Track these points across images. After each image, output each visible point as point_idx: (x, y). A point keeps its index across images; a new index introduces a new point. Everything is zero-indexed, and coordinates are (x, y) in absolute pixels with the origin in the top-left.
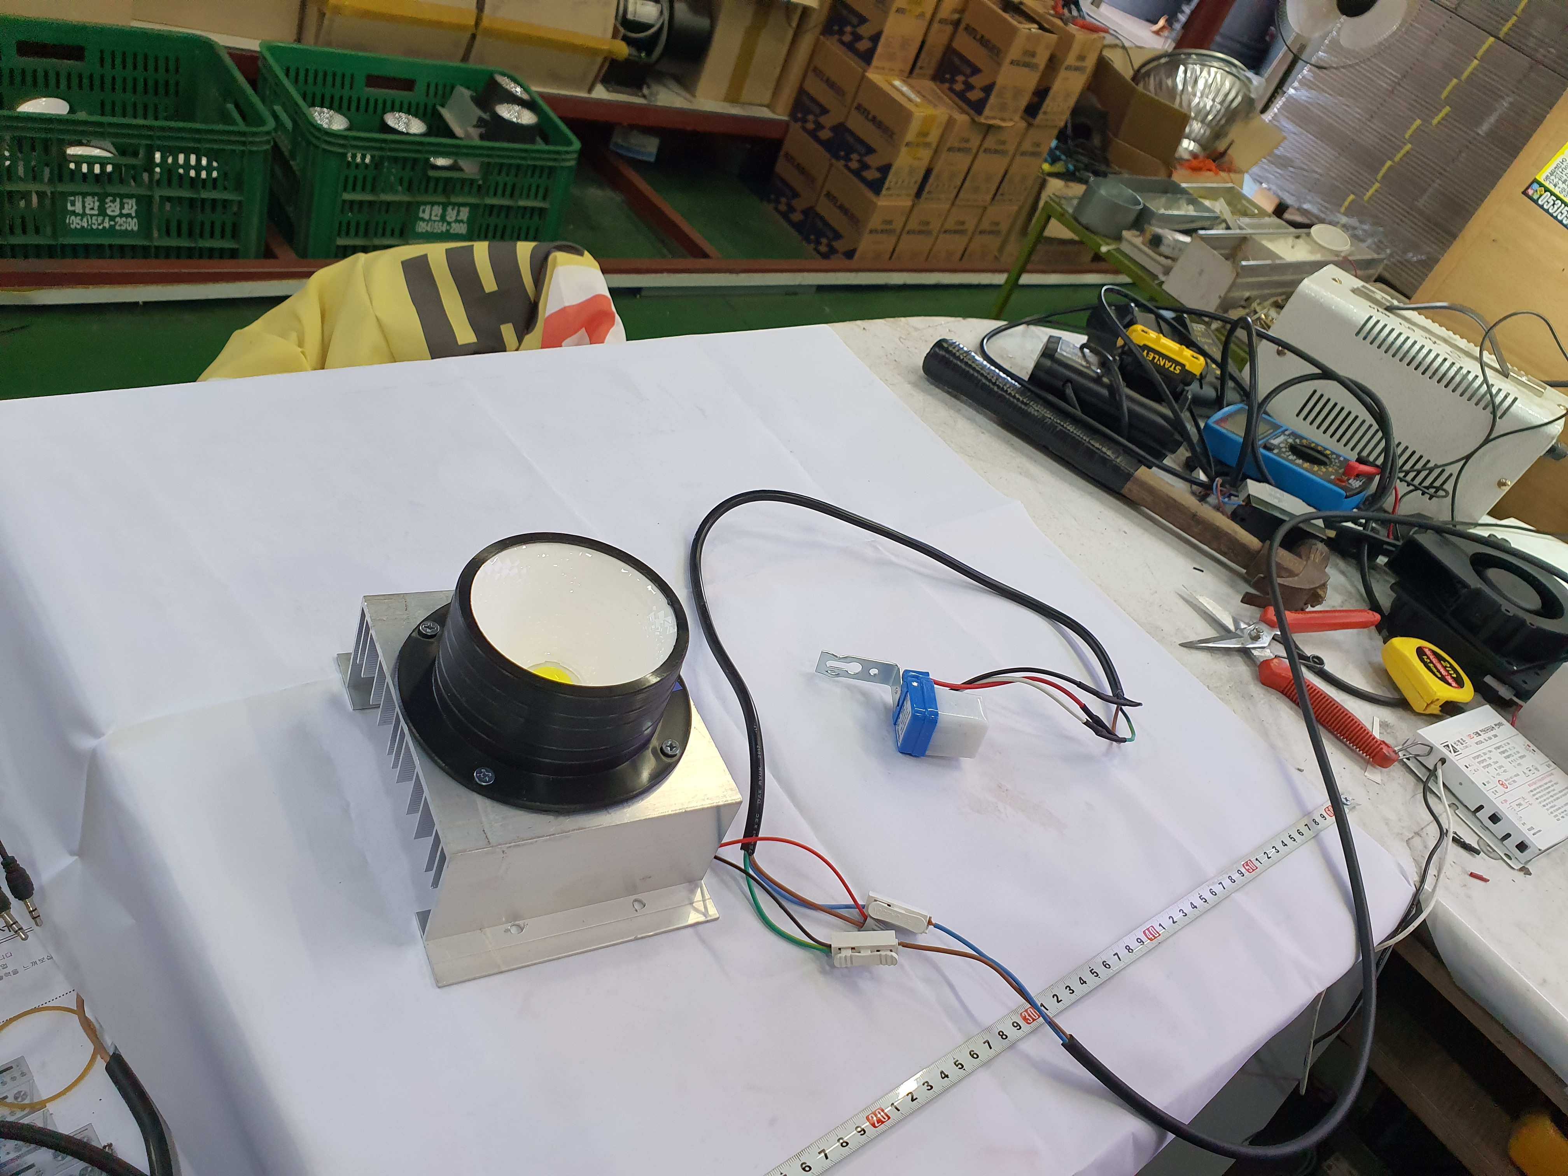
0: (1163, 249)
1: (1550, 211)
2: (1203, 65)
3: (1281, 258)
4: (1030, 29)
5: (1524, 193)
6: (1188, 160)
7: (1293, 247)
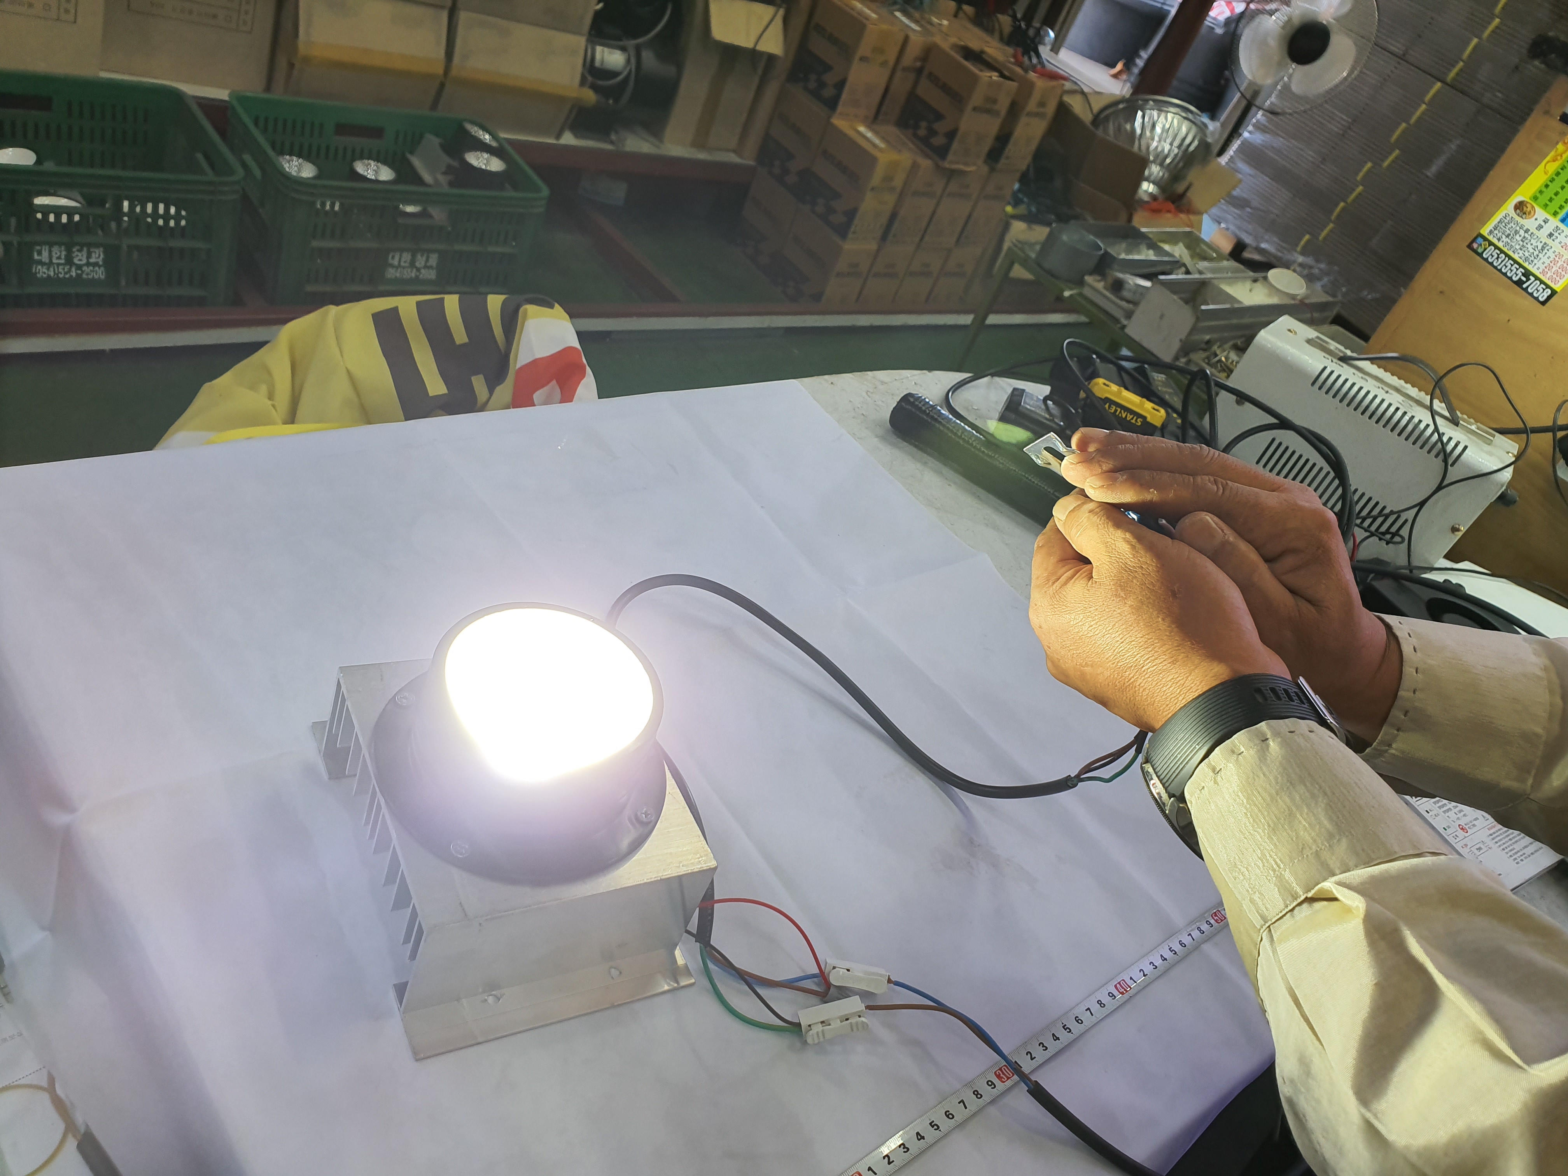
0: (1125, 294)
1: (1495, 264)
2: (1160, 110)
3: (1239, 302)
4: (991, 77)
5: (1470, 246)
6: (1147, 202)
7: (1250, 291)
